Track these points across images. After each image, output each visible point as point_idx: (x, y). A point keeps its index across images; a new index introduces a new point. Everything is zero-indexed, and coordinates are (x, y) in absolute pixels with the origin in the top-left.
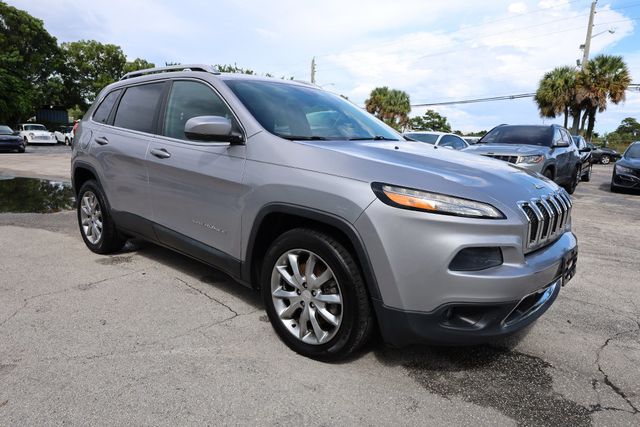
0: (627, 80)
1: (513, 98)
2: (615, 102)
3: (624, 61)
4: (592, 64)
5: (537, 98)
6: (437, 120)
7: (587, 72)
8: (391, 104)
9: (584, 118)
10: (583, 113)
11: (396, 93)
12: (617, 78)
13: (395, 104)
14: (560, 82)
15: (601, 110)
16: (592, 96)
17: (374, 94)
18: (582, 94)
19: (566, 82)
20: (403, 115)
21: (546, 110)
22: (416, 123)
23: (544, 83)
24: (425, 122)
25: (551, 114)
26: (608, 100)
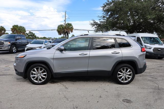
0: (73, 28)
1: (52, 30)
2: (71, 32)
3: (72, 24)
4: (67, 24)
5: (57, 31)
6: (32, 34)
7: (66, 26)
8: (20, 30)
9: (67, 35)
10: (66, 34)
11: (21, 27)
12: (71, 28)
13: (21, 30)
14: (61, 28)
15: (69, 34)
16: (67, 31)
17: (13, 26)
18: (66, 30)
19: (63, 27)
20: (24, 33)
21: (59, 33)
22: (26, 35)
23: (58, 27)
24: (29, 34)
25: (60, 34)
26: (70, 32)
